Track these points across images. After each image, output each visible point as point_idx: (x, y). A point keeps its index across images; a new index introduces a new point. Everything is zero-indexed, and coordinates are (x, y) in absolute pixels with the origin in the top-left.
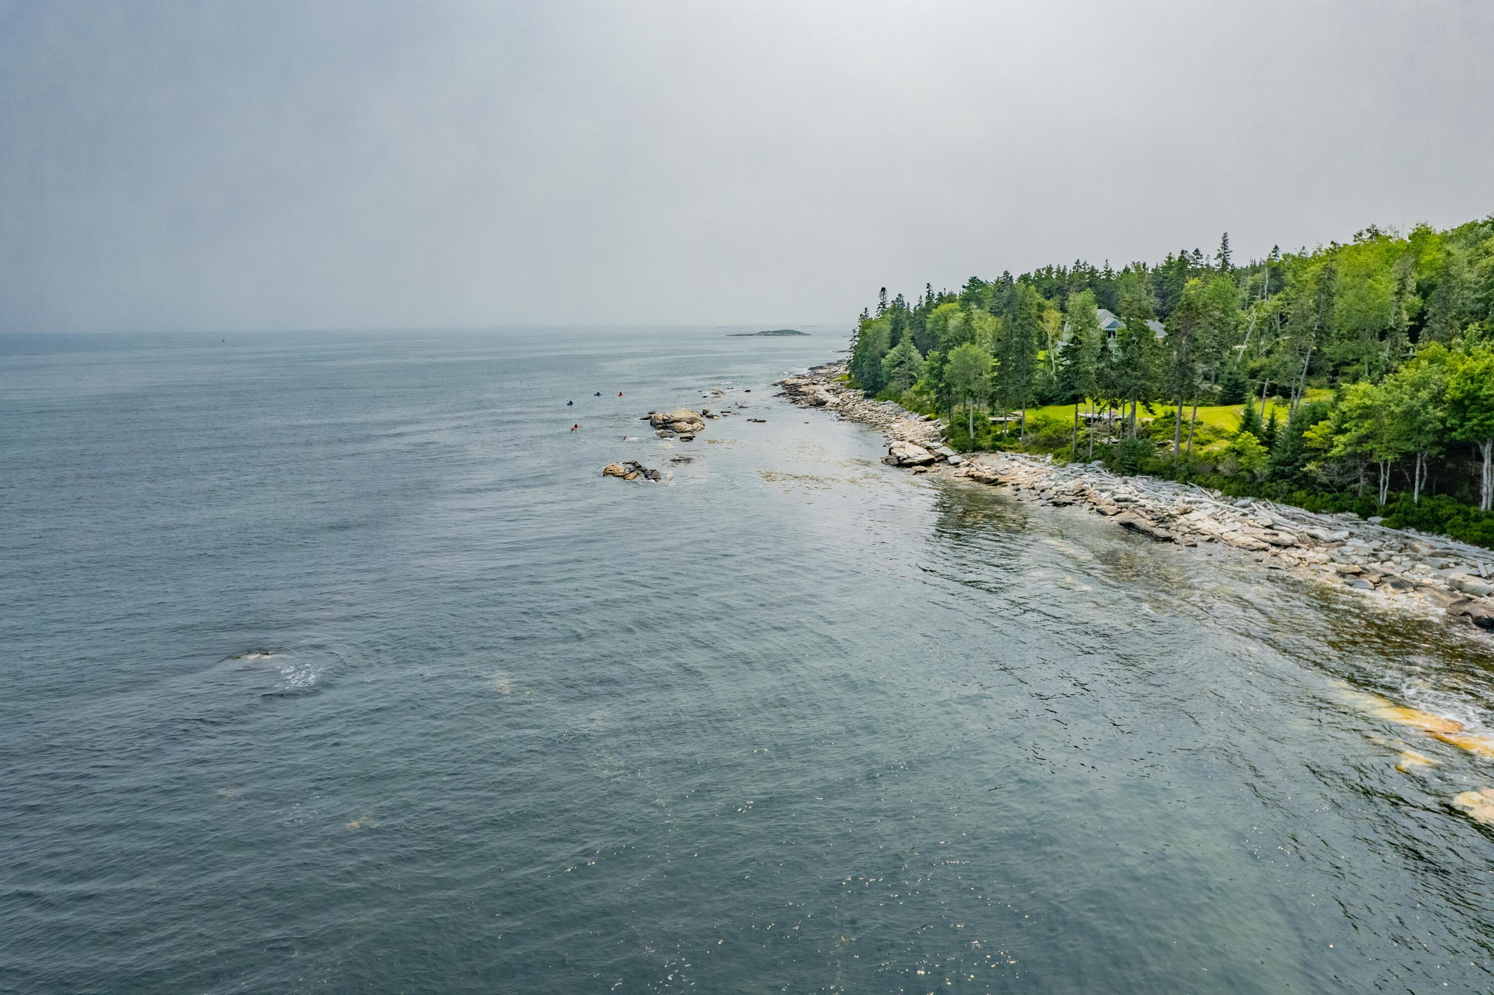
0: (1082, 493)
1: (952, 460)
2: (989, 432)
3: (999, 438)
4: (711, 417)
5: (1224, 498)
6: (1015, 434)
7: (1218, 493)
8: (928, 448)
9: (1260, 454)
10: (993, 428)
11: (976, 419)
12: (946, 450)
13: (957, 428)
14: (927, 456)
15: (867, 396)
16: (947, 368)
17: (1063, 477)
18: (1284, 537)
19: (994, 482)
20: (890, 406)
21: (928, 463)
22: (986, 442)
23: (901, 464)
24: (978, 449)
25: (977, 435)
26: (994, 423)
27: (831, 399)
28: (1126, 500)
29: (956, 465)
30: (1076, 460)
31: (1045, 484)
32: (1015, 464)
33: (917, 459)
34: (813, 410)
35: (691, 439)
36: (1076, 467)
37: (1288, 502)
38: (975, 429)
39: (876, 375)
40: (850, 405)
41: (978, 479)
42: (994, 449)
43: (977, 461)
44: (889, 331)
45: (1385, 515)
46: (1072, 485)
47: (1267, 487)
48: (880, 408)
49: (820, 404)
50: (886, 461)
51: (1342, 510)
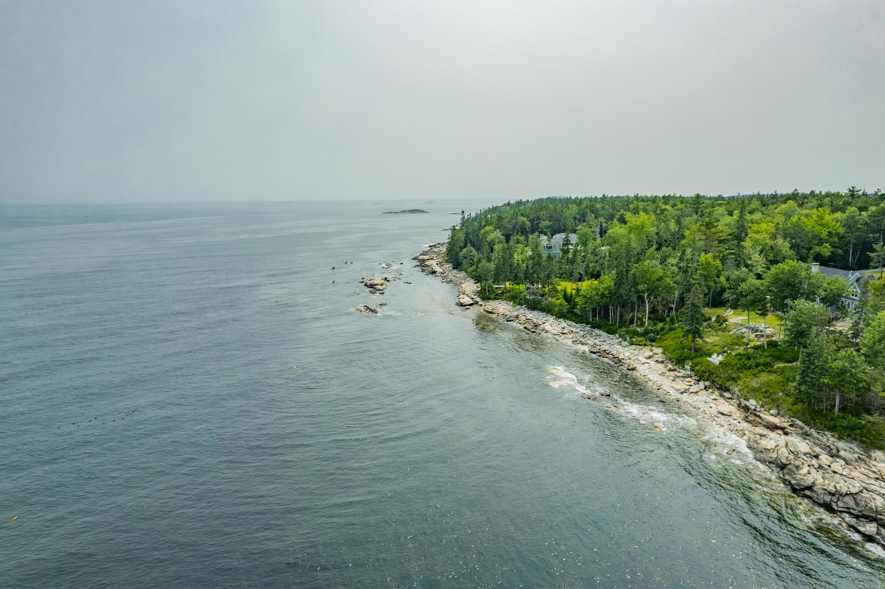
0: (517, 317)
1: (480, 303)
2: (494, 292)
3: (497, 295)
4: (388, 281)
5: (556, 319)
6: (502, 293)
7: (554, 317)
8: (472, 299)
9: (566, 305)
10: (496, 290)
11: (489, 287)
12: (478, 299)
13: (483, 291)
14: (472, 302)
15: (454, 268)
16: (478, 270)
17: (513, 311)
18: (565, 331)
19: (491, 313)
20: (463, 274)
21: (471, 305)
22: (492, 296)
23: (462, 305)
24: (489, 299)
25: (489, 294)
26: (497, 288)
27: (438, 269)
28: (529, 319)
29: (481, 305)
30: (519, 304)
31: (507, 313)
32: (500, 305)
33: (467, 303)
34: (431, 275)
35: (383, 293)
36: (518, 307)
37: (571, 320)
38: (489, 291)
39: (457, 259)
40: (446, 274)
41: (487, 311)
42: (495, 299)
43: (488, 304)
44: (464, 238)
45: (591, 324)
46: (515, 314)
47: (568, 316)
48: (458, 275)
49: (434, 272)
50: (457, 304)
51: (582, 323)
